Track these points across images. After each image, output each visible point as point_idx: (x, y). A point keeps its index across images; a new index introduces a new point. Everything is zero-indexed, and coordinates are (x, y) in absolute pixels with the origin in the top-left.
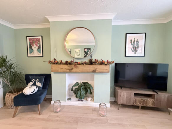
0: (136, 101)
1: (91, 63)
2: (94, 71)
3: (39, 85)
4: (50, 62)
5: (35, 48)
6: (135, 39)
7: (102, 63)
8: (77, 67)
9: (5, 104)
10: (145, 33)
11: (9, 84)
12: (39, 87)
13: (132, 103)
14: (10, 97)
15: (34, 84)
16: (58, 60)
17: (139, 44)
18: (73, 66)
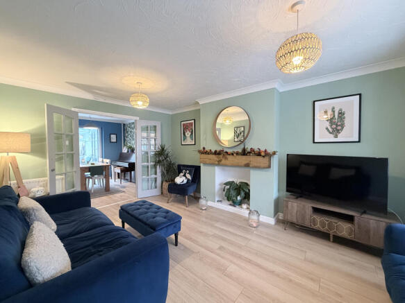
0: (314, 221)
1: (244, 153)
2: (247, 165)
3: (189, 176)
4: (199, 152)
5: (188, 134)
6: (333, 108)
7: (259, 154)
8: (226, 158)
9: (162, 193)
10: (360, 95)
11: (165, 172)
12: (188, 180)
13: (307, 223)
14: (166, 185)
15: (185, 175)
16: (207, 149)
17: (344, 118)
18: (221, 156)
